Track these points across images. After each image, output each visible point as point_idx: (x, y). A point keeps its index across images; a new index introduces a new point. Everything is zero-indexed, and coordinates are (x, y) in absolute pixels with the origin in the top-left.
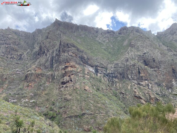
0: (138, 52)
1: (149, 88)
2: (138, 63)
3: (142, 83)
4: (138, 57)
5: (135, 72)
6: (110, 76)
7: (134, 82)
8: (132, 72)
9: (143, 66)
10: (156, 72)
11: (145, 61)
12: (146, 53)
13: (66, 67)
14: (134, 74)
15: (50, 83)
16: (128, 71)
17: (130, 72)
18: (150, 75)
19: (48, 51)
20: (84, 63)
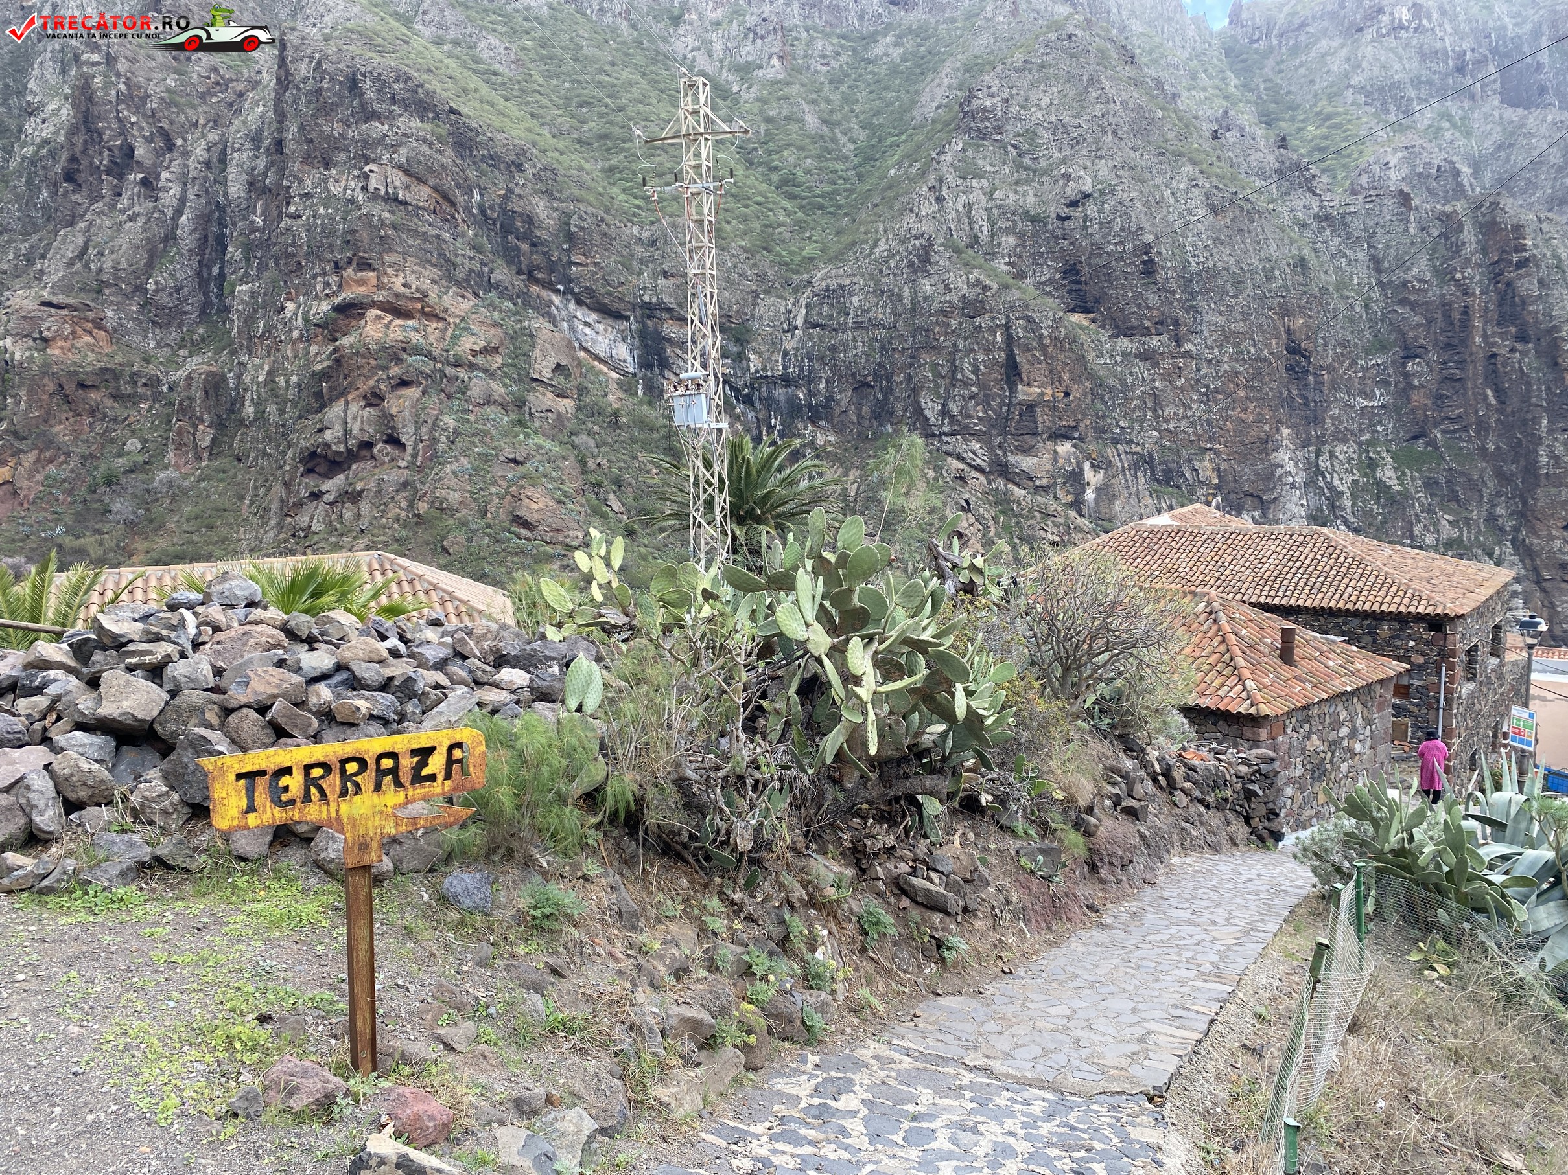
0: (1028, 182)
1: (1077, 504)
2: (1006, 287)
3: (1026, 463)
4: (1021, 235)
5: (976, 371)
6: (770, 402)
7: (959, 458)
8: (954, 370)
9: (1050, 311)
10: (1155, 365)
11: (1071, 271)
12: (1087, 196)
13: (350, 311)
14: (966, 384)
15: (199, 458)
16: (926, 357)
17: (935, 367)
18: (1099, 389)
19: (170, 146)
20: (531, 278)
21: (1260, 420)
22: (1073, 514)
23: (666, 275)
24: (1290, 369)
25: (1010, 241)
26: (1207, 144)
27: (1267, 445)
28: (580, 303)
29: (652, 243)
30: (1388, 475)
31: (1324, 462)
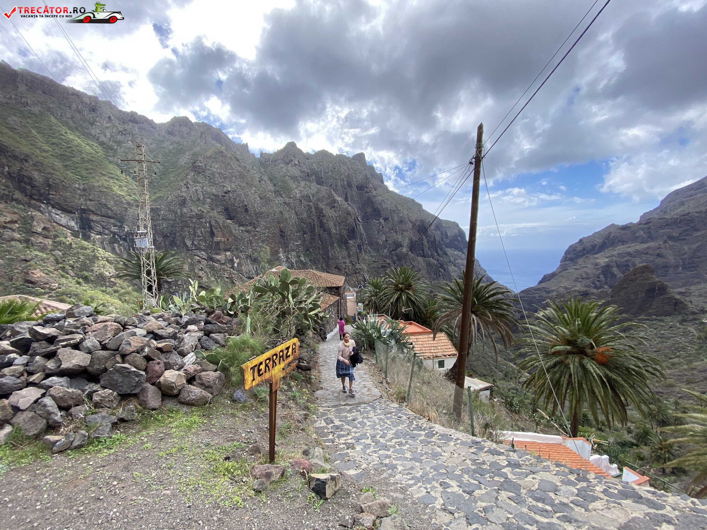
0: (213, 186)
1: (233, 267)
2: (209, 212)
3: (218, 257)
4: (212, 199)
5: (202, 233)
7: (198, 256)
8: (195, 233)
9: (221, 219)
10: (250, 233)
11: (226, 209)
12: (229, 191)
14: (199, 236)
16: (186, 229)
17: (189, 232)
18: (236, 239)
20: (31, 197)
21: (275, 246)
22: (232, 270)
23: (90, 200)
24: (281, 235)
25: (209, 200)
26: (258, 183)
27: (277, 252)
28: (53, 207)
29: (84, 190)
30: (302, 259)
31: (289, 256)
